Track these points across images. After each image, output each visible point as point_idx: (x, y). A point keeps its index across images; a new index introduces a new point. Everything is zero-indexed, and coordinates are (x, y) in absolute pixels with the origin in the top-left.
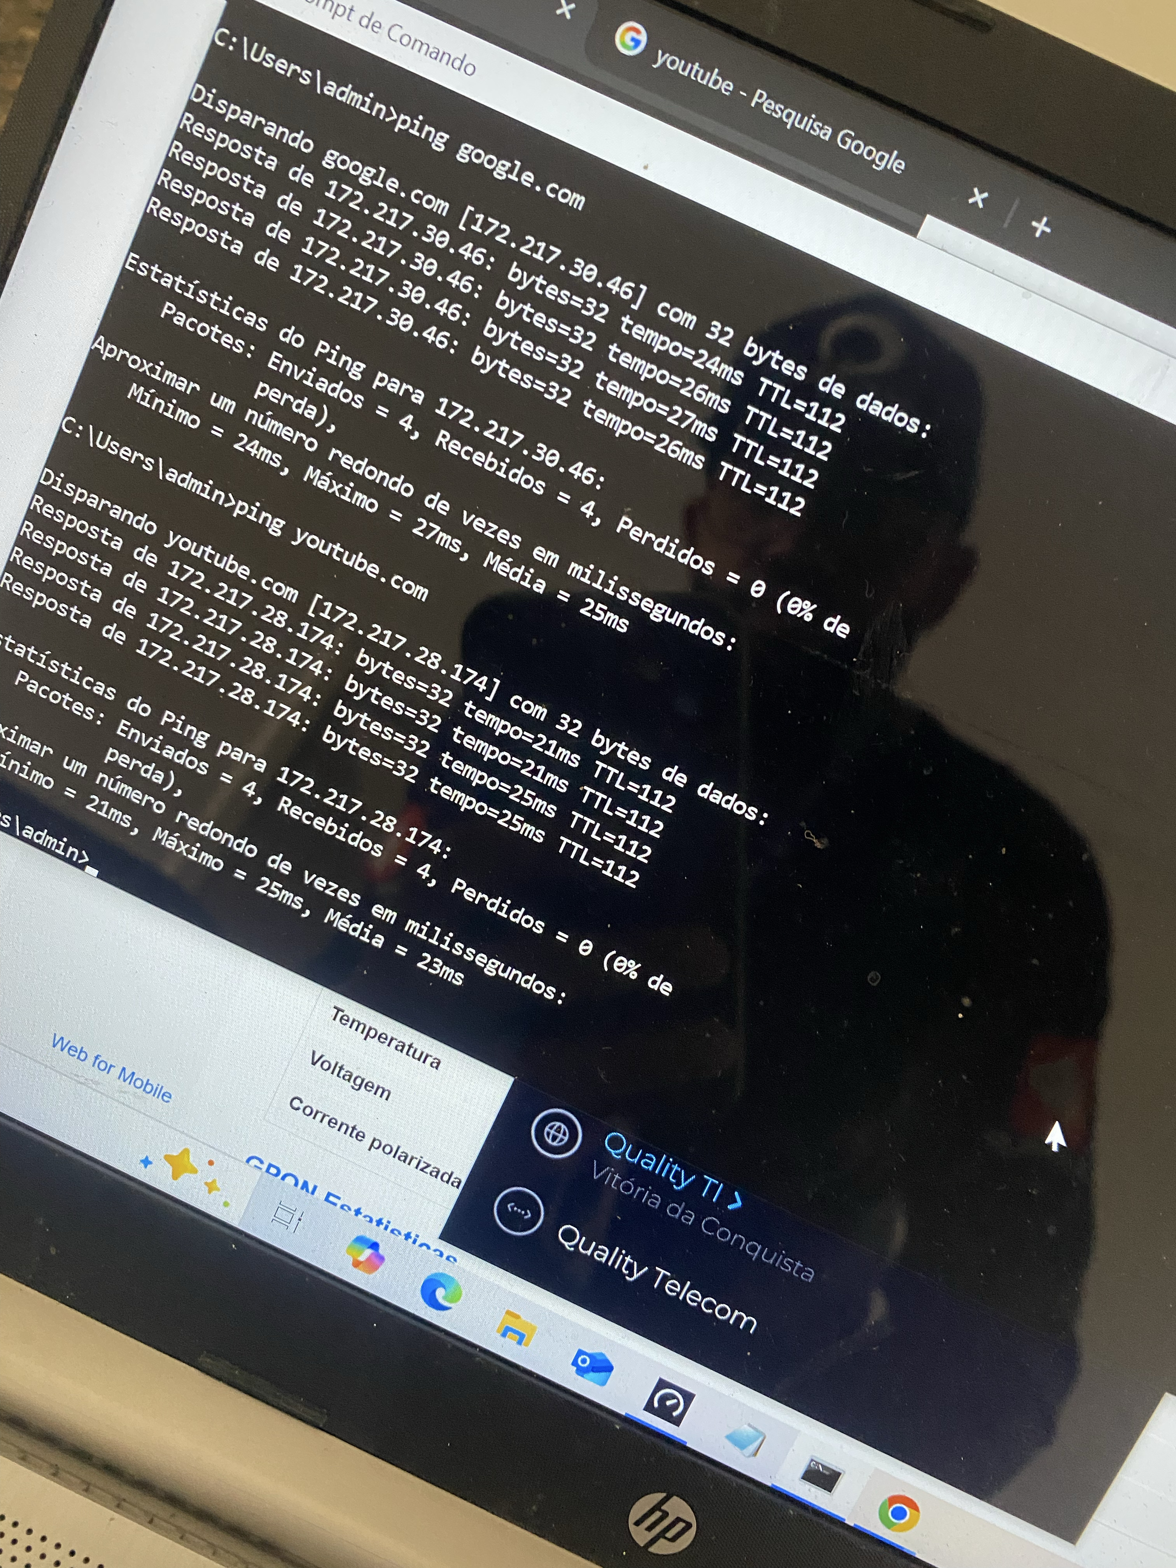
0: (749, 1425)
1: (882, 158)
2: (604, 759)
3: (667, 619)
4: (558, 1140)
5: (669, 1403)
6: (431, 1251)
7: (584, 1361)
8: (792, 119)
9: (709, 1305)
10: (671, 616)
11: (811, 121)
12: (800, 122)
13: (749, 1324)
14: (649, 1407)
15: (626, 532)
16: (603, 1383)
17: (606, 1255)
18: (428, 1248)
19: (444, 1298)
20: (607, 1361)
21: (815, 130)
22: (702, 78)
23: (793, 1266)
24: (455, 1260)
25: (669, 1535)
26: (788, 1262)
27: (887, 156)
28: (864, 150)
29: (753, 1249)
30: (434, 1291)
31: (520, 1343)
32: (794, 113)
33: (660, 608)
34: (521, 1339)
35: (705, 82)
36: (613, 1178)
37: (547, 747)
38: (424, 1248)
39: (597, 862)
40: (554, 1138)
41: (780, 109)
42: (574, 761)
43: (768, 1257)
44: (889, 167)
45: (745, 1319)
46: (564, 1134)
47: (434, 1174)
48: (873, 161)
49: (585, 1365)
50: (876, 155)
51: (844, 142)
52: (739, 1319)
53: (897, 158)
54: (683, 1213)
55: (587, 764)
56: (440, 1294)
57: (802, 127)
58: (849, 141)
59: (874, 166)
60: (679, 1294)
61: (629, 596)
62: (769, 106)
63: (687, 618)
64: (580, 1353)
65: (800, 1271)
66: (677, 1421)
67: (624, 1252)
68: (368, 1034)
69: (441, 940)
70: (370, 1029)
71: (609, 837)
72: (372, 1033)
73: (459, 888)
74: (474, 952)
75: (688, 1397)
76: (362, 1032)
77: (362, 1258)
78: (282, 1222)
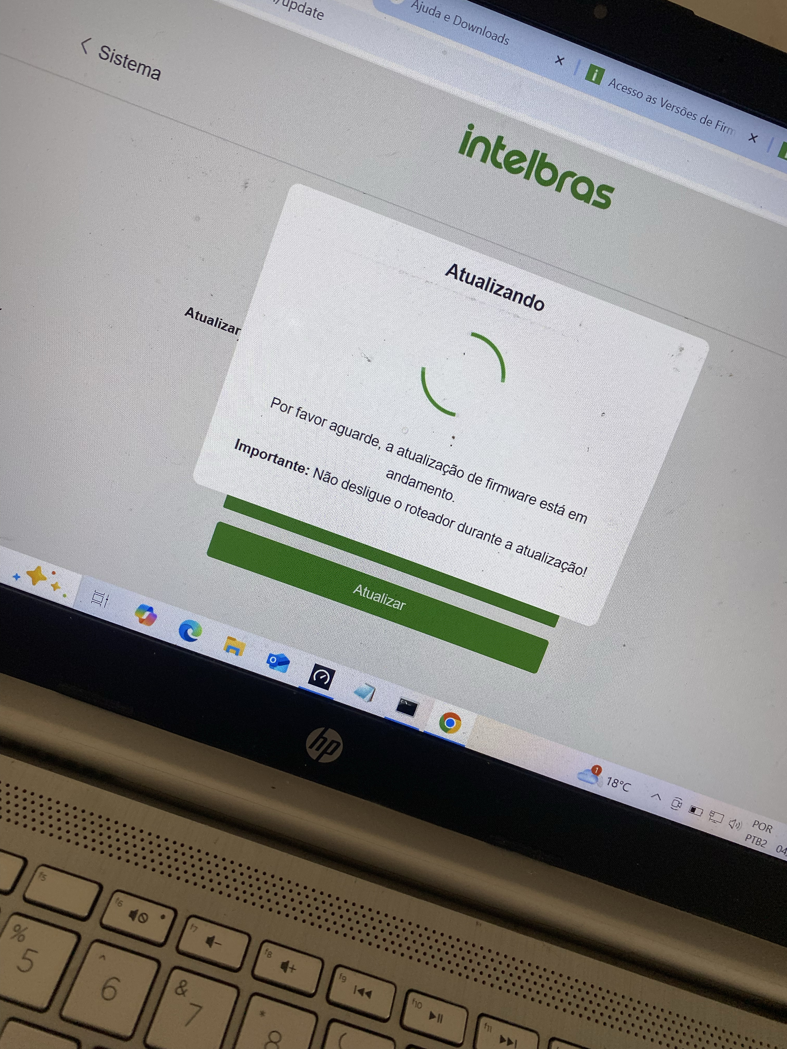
0: (366, 684)
5: (321, 677)
7: (273, 660)
14: (311, 682)
16: (285, 671)
19: (192, 634)
20: (286, 658)
25: (329, 751)
30: (187, 631)
31: (237, 654)
34: (237, 652)
49: (274, 662)
56: (190, 632)
64: (271, 655)
66: (327, 687)
75: (332, 672)
77: (144, 617)
78: (97, 602)
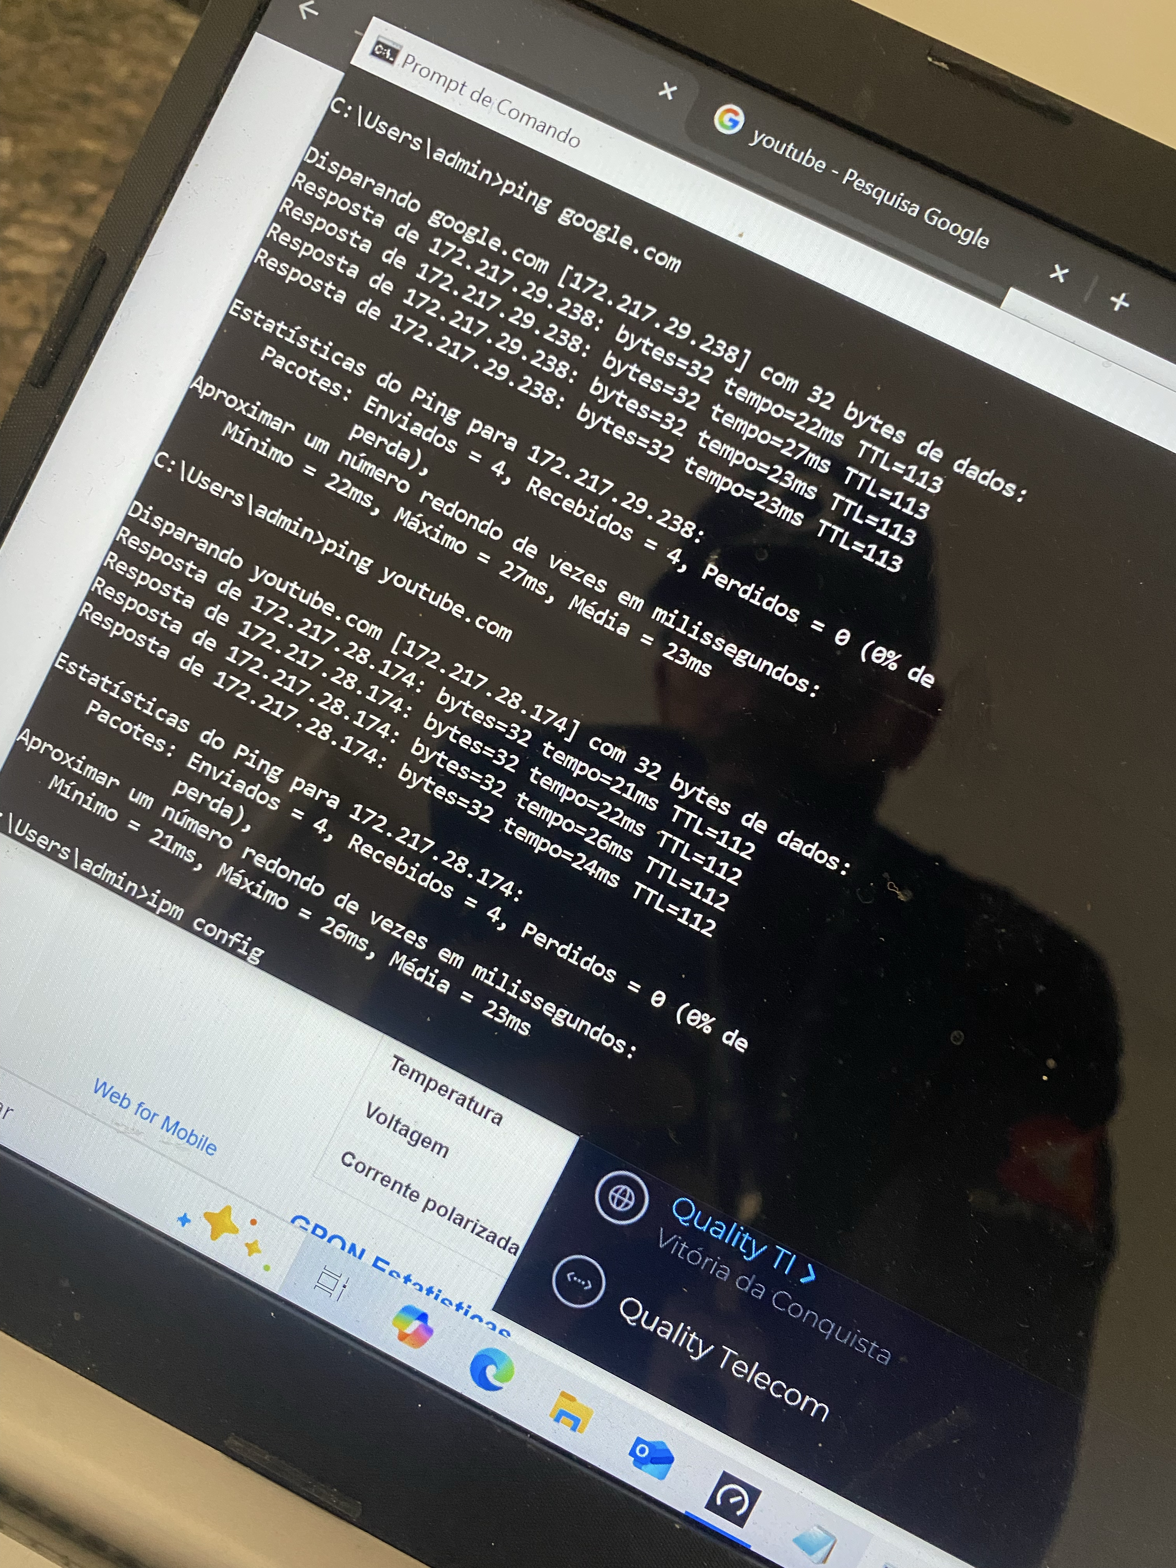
0: (819, 1527)
1: (967, 235)
2: (681, 803)
3: (750, 665)
4: (623, 1205)
5: (732, 1500)
6: (483, 1324)
7: (642, 1451)
8: (882, 196)
9: (779, 1389)
10: (754, 662)
11: (900, 199)
12: (889, 199)
13: (821, 1411)
14: (711, 1505)
15: (711, 579)
16: (662, 1477)
17: (670, 1331)
18: (481, 1320)
19: (495, 1377)
20: (668, 1451)
21: (903, 208)
22: (797, 157)
23: (868, 1346)
24: (509, 1335)
26: (863, 1342)
27: (972, 233)
28: (949, 227)
29: (826, 1327)
30: (485, 1368)
31: (574, 1429)
32: (883, 192)
33: (743, 654)
34: (576, 1424)
35: (799, 161)
36: (679, 1246)
37: (625, 789)
38: (476, 1320)
39: (673, 909)
40: (619, 1203)
41: (870, 187)
42: (652, 804)
43: (842, 1336)
44: (973, 243)
45: (817, 1405)
46: (630, 1199)
47: (491, 1239)
48: (959, 237)
49: (644, 1455)
50: (961, 232)
51: (931, 219)
52: (810, 1405)
53: (981, 236)
54: (753, 1286)
55: (666, 809)
56: (491, 1371)
57: (891, 204)
58: (936, 218)
59: (959, 242)
60: (746, 1376)
61: (713, 642)
62: (859, 184)
63: (771, 665)
64: (639, 1441)
65: (876, 1351)
66: (741, 1521)
67: (689, 1328)
68: (428, 1086)
69: (508, 987)
70: (430, 1080)
71: (686, 884)
72: (432, 1085)
73: (530, 933)
74: (542, 1000)
75: (754, 1494)
76: (422, 1084)
77: (409, 1330)
78: (324, 1287)
